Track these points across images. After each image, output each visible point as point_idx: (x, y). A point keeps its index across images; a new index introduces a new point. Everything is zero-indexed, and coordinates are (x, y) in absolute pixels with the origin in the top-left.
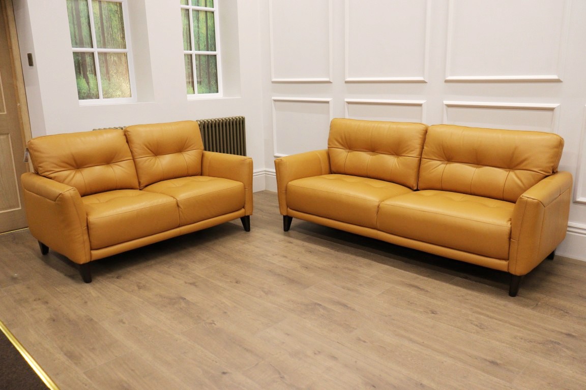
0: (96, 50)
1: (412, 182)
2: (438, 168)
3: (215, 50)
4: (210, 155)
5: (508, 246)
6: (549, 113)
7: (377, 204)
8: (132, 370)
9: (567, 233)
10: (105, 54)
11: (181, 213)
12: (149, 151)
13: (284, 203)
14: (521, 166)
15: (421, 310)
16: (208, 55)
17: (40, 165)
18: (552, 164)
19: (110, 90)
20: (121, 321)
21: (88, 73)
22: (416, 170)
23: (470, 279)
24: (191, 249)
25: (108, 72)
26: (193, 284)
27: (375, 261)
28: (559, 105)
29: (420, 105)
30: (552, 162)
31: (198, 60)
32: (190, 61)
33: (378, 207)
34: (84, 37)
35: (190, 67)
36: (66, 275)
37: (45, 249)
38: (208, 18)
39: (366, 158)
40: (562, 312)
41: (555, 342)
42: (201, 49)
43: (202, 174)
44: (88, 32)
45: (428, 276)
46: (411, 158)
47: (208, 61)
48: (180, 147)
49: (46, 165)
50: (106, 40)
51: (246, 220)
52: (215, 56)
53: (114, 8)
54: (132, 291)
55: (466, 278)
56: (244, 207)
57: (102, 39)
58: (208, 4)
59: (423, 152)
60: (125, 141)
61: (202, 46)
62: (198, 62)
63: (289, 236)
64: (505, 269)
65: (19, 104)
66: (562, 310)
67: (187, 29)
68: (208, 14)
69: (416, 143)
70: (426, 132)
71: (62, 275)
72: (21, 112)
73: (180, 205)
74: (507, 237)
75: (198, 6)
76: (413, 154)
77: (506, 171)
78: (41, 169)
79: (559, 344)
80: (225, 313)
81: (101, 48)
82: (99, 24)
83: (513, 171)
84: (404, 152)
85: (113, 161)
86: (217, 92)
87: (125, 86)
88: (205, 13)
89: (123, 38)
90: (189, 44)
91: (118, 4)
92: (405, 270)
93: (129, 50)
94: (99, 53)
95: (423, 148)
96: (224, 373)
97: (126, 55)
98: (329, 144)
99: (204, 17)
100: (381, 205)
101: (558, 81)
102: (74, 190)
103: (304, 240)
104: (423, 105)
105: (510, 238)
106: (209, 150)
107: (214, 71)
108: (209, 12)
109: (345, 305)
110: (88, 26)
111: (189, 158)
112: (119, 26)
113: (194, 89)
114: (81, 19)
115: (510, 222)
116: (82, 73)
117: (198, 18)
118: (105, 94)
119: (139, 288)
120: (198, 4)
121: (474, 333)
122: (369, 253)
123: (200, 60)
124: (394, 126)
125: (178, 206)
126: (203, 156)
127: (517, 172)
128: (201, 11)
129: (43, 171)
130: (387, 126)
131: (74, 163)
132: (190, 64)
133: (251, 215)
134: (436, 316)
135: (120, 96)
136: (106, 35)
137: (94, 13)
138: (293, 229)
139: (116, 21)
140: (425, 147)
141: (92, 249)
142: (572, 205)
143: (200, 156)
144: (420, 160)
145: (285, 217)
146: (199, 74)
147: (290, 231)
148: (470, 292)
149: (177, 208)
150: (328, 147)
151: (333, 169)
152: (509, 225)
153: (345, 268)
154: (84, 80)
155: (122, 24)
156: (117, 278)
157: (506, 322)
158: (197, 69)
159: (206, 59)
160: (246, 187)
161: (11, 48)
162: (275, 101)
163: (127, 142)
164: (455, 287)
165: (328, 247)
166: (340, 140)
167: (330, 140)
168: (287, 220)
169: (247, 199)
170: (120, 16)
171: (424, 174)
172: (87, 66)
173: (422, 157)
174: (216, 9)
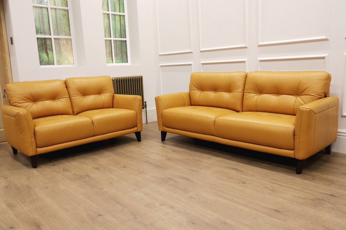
0: (53, 37)
1: (239, 108)
2: (254, 98)
3: (126, 38)
4: (118, 96)
5: (293, 141)
6: (322, 60)
7: (214, 119)
8: (44, 213)
9: (338, 136)
10: (58, 39)
11: (95, 128)
12: (80, 93)
13: (161, 123)
14: (304, 93)
15: (236, 182)
16: (121, 41)
17: (12, 99)
18: (324, 91)
19: (62, 60)
20: (47, 188)
21: (48, 50)
22: (241, 100)
23: (272, 165)
24: (102, 151)
25: (60, 50)
26: (97, 168)
27: (214, 156)
28: (328, 54)
29: (244, 62)
30: (324, 89)
31: (115, 43)
32: (110, 44)
33: (215, 121)
34: (46, 29)
35: (110, 48)
36: (23, 164)
37: (15, 151)
38: (121, 19)
39: (211, 95)
40: (330, 182)
41: (322, 199)
42: (117, 37)
43: (113, 107)
44: (48, 27)
45: (246, 164)
46: (238, 93)
47: (121, 44)
48: (99, 91)
49: (14, 99)
50: (59, 31)
51: (138, 134)
52: (126, 41)
53: (65, 13)
54: (59, 172)
55: (270, 164)
56: (136, 126)
57: (56, 30)
58: (121, 11)
59: (245, 89)
60: (65, 86)
61: (117, 35)
62: (115, 44)
63: (165, 144)
64: (293, 156)
65: (6, 68)
66: (330, 181)
67: (108, 25)
68: (121, 17)
69: (240, 84)
70: (246, 77)
71: (21, 164)
72: (7, 72)
73: (94, 123)
74: (292, 134)
75: (115, 12)
76: (238, 90)
77: (295, 97)
78: (12, 101)
79: (324, 200)
80: (111, 183)
81: (56, 35)
82: (55, 22)
83: (299, 97)
84: (233, 89)
85: (56, 98)
86: (127, 62)
87: (70, 58)
88: (119, 16)
89: (70, 30)
90: (109, 34)
91: (66, 11)
92: (231, 160)
93: (73, 37)
94: (55, 39)
95: (244, 87)
96: (100, 215)
97: (71, 39)
98: (190, 88)
99: (119, 19)
100: (216, 120)
101: (326, 40)
102: (26, 111)
103: (173, 145)
104: (246, 62)
105: (294, 135)
106: (118, 94)
107: (125, 50)
108: (122, 15)
109: (188, 179)
110: (48, 23)
111: (105, 97)
112: (67, 23)
113: (113, 61)
114: (44, 19)
115: (294, 126)
116: (44, 50)
117: (115, 19)
118: (58, 62)
119: (64, 170)
120: (115, 11)
121: (268, 194)
122: (211, 152)
123: (116, 44)
124: (227, 74)
125: (93, 123)
126: (113, 96)
127: (302, 97)
128: (117, 15)
129: (13, 102)
130: (223, 74)
131: (32, 99)
132: (110, 46)
133: (142, 131)
134: (245, 185)
135: (67, 64)
136: (59, 28)
137: (52, 16)
138: (167, 140)
139: (65, 20)
140: (246, 86)
141: (37, 147)
142: (340, 118)
143: (112, 97)
144: (243, 94)
145: (162, 132)
146: (116, 52)
147: (165, 141)
148: (270, 172)
149: (92, 124)
150: (190, 90)
151: (192, 103)
152: (293, 127)
153: (193, 160)
154: (46, 54)
155: (69, 22)
156: (53, 166)
157: (291, 188)
158: (114, 48)
159: (120, 43)
160: (138, 114)
161: (2, 35)
162: (161, 66)
163: (66, 87)
164: (261, 169)
165: (186, 149)
166: (196, 85)
167: (190, 86)
168: (164, 135)
169: (138, 121)
170: (67, 17)
171: (245, 102)
172: (48, 46)
173: (245, 92)
174: (126, 14)
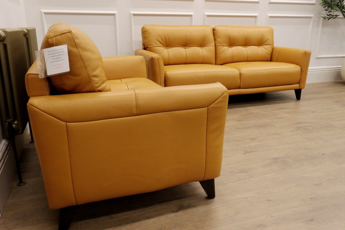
2: (228, 51)
5: (300, 76)
7: (238, 72)
28: (258, 14)
29: (190, 16)
46: (211, 47)
64: (298, 88)
70: (213, 31)
84: (208, 43)
95: (215, 40)
100: (241, 72)
105: (301, 72)
127: (265, 46)
144: (215, 48)
173: (216, 45)
